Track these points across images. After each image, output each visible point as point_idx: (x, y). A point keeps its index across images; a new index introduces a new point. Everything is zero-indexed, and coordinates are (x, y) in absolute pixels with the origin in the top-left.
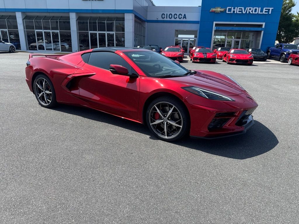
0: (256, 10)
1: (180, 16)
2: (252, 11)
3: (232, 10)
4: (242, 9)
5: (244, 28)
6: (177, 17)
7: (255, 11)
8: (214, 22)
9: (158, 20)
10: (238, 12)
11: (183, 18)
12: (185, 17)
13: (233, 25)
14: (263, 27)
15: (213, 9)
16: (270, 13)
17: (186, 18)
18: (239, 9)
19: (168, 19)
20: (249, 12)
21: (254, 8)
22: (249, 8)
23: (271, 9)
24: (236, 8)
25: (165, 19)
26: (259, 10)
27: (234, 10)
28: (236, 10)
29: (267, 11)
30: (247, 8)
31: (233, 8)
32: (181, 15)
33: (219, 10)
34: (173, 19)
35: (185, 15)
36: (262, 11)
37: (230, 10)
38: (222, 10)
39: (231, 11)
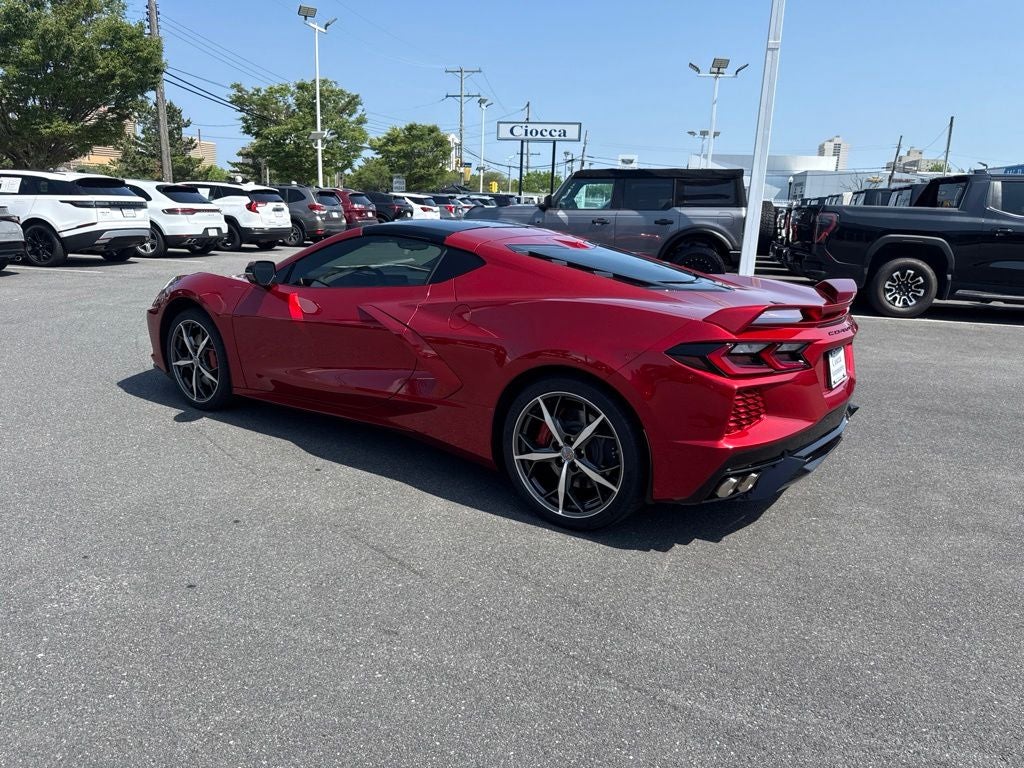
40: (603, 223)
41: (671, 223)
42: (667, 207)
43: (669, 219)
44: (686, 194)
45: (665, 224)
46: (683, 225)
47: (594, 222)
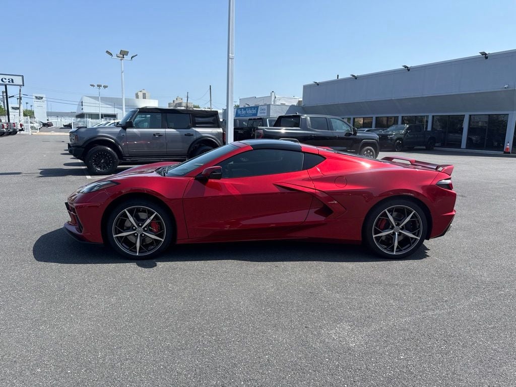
40: (159, 135)
41: (192, 135)
42: (189, 128)
43: (191, 133)
44: (197, 121)
45: (190, 136)
46: (198, 136)
47: (154, 135)
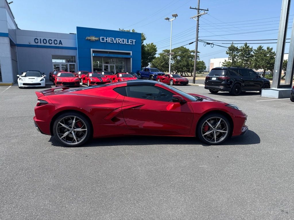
0: (123, 40)
1: (55, 41)
2: (121, 42)
3: (105, 39)
4: (112, 39)
5: (118, 55)
6: (52, 43)
7: (123, 42)
8: (91, 49)
9: (30, 44)
10: (110, 42)
11: (59, 44)
12: (60, 43)
13: (106, 52)
14: (131, 55)
15: (88, 38)
16: (134, 44)
17: (62, 44)
18: (111, 39)
19: (42, 44)
20: (119, 42)
21: (122, 39)
22: (118, 39)
23: (134, 41)
24: (108, 38)
25: (39, 44)
26: (125, 41)
27: (106, 40)
28: (108, 40)
29: (132, 42)
30: (116, 39)
31: (105, 38)
32: (57, 41)
33: (94, 38)
34: (48, 44)
35: (60, 41)
36: (128, 42)
37: (103, 39)
38: (97, 39)
39: (104, 41)
